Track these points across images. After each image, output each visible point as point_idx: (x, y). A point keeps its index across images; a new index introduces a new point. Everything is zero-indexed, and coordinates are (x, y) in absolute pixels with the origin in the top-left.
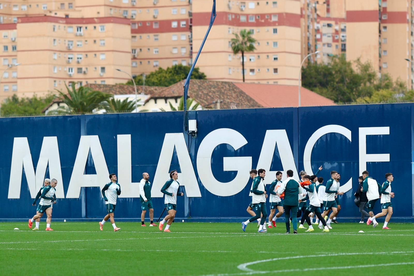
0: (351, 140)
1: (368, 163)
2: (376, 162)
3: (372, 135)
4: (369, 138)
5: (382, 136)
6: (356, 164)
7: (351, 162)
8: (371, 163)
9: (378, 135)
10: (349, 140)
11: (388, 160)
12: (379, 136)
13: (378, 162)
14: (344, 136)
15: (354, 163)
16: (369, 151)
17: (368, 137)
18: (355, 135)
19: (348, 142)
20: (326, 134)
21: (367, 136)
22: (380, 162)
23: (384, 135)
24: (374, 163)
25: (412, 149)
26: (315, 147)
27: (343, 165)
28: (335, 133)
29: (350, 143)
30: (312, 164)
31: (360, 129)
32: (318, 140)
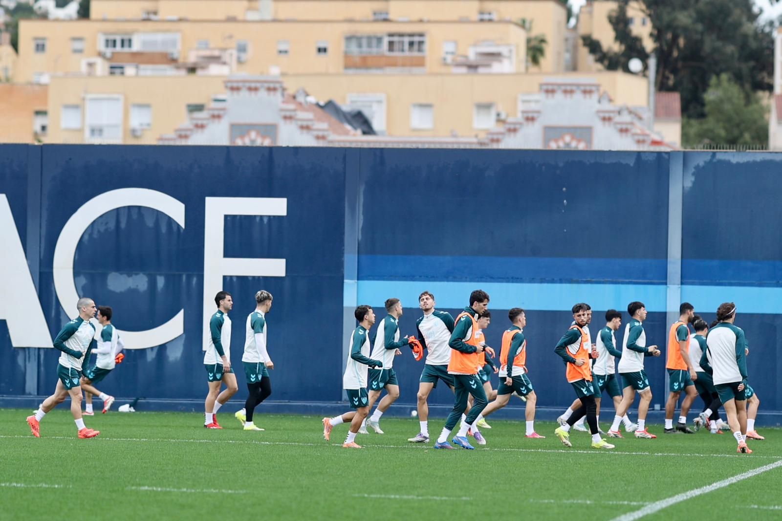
0: (182, 224)
1: (226, 279)
2: (250, 276)
3: (241, 216)
4: (233, 222)
5: (265, 220)
6: (195, 280)
7: (181, 276)
8: (235, 279)
9: (255, 216)
10: (178, 225)
11: (282, 274)
12: (258, 219)
13: (254, 277)
14: (166, 215)
15: (189, 277)
16: (229, 252)
17: (229, 218)
18: (196, 216)
19: (175, 228)
20: (118, 210)
21: (226, 217)
22: (259, 277)
23: (272, 217)
24: (242, 279)
25: (346, 251)
26: (86, 237)
27: (161, 282)
28: (139, 208)
29: (182, 231)
30: (76, 274)
31: (210, 201)
32: (94, 222)
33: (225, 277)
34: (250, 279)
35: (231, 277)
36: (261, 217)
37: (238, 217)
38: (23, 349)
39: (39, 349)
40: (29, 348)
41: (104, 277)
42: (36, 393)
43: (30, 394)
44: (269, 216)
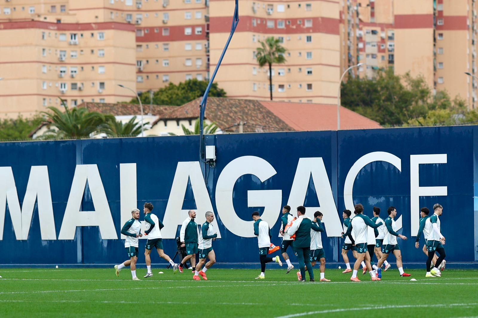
0: (400, 170)
2: (431, 196)
4: (423, 168)
5: (438, 165)
6: (407, 199)
7: (401, 196)
8: (424, 198)
10: (399, 170)
12: (434, 165)
13: (433, 196)
15: (404, 197)
16: (422, 183)
18: (406, 164)
19: (397, 172)
20: (371, 163)
21: (420, 165)
22: (435, 196)
23: (440, 164)
24: (428, 198)
25: (474, 181)
26: (358, 178)
27: (391, 200)
28: (381, 161)
29: (400, 173)
30: (354, 198)
31: (412, 157)
32: (361, 170)
33: (420, 197)
34: (432, 197)
35: (423, 196)
36: (436, 164)
37: (425, 165)
38: (332, 237)
39: (339, 237)
40: (334, 237)
41: (366, 199)
42: (338, 261)
43: (335, 261)
44: (439, 164)
